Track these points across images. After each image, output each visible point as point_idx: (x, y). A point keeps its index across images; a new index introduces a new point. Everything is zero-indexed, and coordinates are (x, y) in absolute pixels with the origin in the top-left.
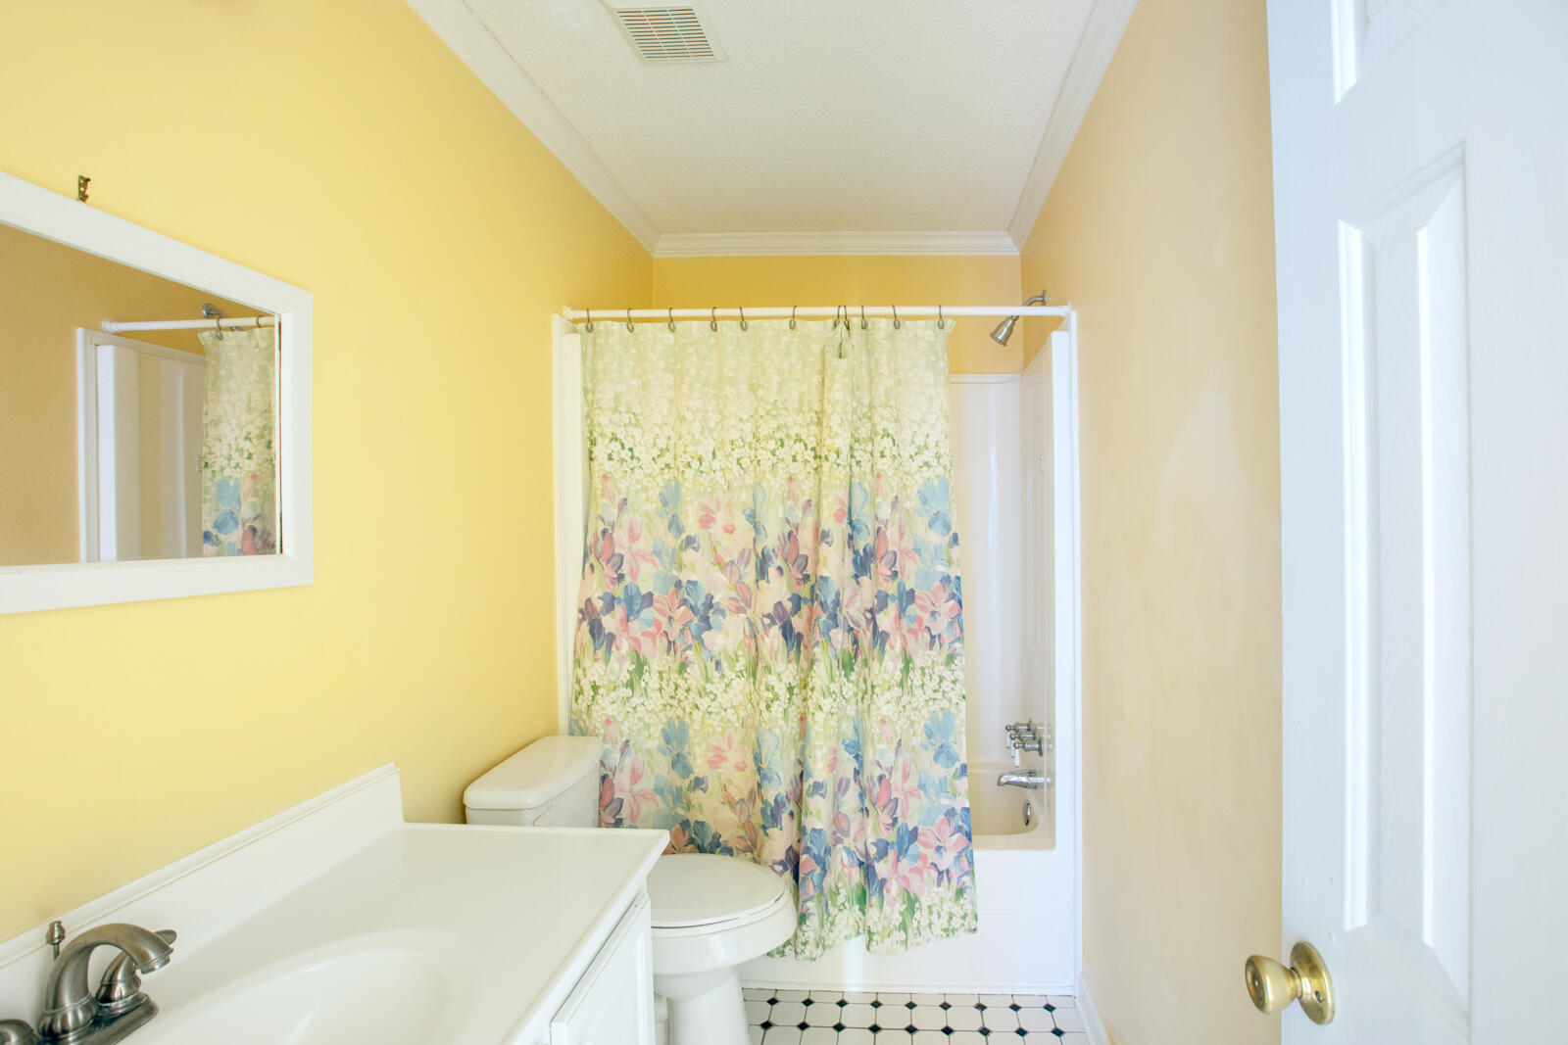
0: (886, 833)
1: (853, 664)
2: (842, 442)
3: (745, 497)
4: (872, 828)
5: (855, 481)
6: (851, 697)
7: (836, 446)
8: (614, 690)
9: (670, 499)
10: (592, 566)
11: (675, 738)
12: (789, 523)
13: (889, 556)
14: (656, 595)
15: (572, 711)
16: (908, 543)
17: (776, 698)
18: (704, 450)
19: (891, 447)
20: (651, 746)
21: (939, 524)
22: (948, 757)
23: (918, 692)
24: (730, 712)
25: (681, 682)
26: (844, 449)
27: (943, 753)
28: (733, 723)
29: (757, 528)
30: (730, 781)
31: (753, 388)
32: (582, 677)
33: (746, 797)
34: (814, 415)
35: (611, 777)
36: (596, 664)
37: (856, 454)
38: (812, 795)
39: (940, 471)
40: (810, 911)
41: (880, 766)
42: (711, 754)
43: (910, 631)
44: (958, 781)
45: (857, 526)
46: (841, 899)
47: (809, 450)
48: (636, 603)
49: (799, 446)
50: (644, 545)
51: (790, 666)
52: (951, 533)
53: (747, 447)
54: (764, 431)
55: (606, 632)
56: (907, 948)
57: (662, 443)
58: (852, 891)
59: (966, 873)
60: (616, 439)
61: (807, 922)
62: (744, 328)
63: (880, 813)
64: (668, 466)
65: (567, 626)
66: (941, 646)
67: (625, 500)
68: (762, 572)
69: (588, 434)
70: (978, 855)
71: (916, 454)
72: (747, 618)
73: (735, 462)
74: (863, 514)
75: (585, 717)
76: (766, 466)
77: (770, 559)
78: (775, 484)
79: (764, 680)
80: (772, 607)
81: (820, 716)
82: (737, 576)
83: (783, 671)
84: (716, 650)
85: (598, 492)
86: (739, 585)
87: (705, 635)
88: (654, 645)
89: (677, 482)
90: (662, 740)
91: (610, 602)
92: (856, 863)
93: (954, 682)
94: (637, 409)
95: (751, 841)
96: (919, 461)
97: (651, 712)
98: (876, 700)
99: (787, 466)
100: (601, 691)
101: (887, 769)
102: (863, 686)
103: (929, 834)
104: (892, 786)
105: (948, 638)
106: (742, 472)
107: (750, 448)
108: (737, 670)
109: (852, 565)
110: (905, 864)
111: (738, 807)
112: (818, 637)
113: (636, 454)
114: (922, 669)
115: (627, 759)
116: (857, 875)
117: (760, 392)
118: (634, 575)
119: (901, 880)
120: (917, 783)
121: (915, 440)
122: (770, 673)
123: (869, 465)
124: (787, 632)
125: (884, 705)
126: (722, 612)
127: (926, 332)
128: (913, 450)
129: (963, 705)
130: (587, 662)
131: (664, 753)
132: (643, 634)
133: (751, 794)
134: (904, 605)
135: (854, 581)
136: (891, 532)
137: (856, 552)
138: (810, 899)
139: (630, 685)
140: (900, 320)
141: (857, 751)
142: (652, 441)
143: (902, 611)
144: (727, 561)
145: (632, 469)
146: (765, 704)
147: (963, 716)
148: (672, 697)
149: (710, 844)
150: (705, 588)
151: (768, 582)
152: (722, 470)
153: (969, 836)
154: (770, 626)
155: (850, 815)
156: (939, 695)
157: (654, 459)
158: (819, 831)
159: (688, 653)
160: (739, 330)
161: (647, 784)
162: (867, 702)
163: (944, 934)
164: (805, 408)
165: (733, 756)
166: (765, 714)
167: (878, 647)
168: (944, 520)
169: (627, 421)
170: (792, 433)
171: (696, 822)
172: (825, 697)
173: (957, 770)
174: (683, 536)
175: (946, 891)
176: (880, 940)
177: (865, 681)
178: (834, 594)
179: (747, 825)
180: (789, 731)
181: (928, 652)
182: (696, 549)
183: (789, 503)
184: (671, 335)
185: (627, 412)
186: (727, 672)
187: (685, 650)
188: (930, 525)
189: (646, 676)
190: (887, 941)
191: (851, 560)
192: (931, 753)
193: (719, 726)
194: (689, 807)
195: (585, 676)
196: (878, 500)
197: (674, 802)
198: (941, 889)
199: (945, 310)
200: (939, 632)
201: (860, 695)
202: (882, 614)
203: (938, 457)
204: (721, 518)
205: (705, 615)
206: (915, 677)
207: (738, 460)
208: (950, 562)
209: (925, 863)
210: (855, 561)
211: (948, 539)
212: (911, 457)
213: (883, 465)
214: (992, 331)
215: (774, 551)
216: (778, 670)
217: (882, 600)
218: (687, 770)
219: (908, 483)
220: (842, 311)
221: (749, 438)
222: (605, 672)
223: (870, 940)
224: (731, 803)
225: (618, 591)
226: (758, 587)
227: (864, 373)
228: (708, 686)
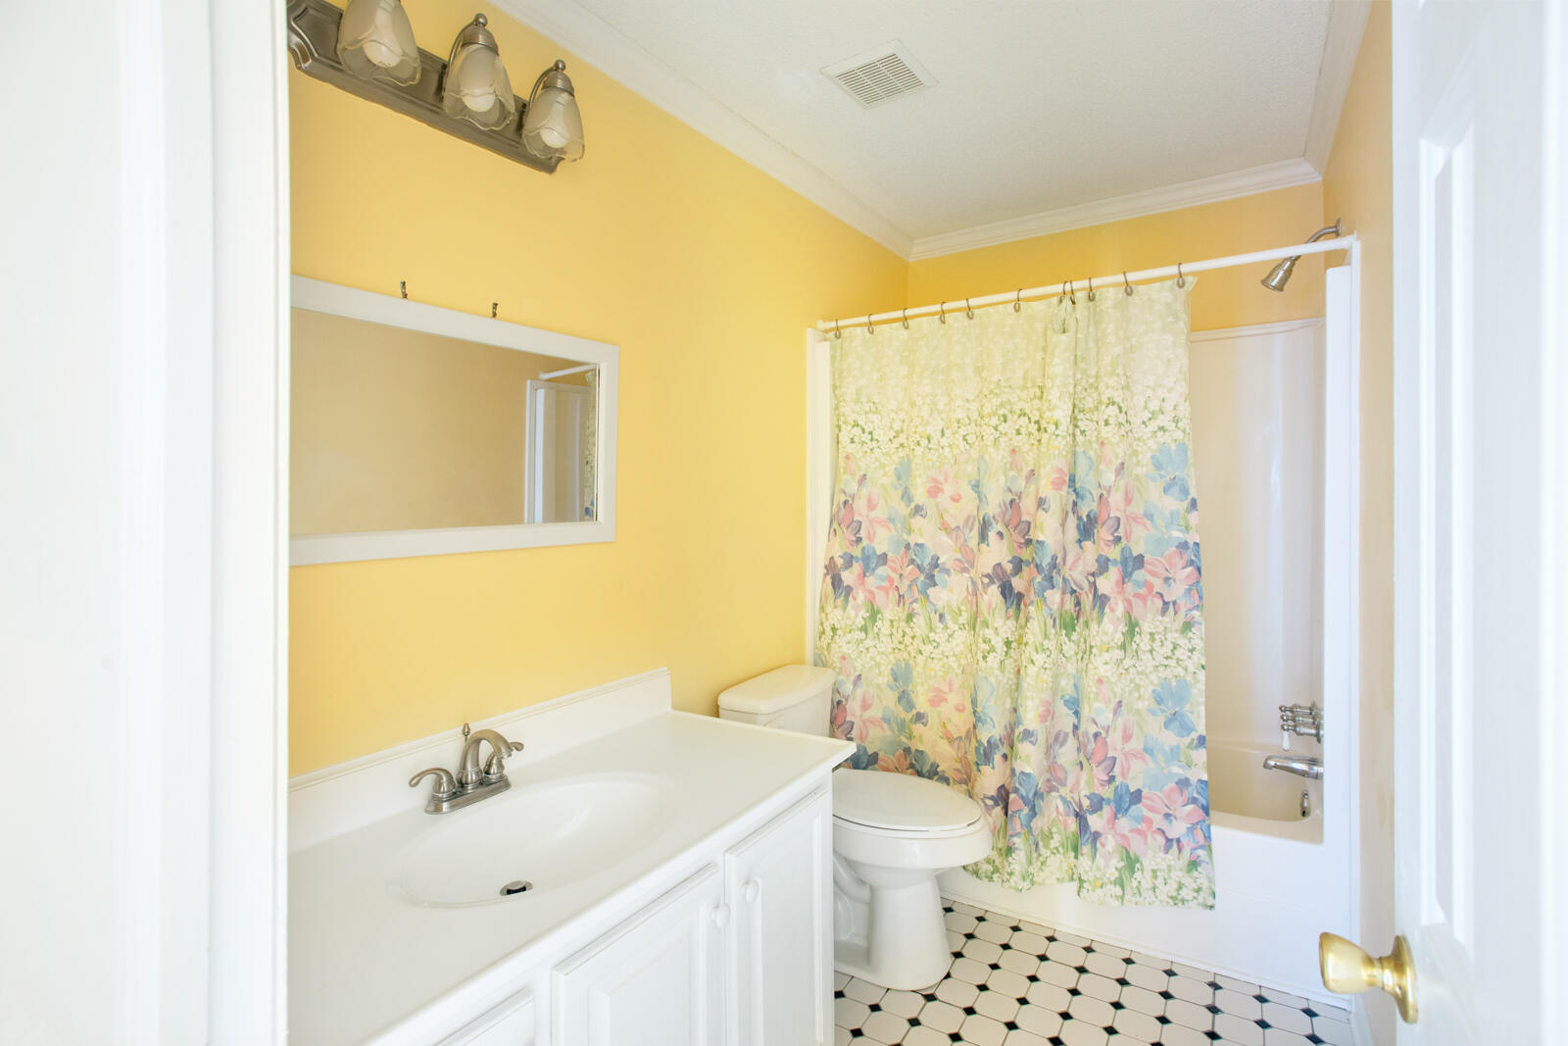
0: (1100, 789)
1: (1075, 625)
2: (1062, 414)
3: (970, 468)
4: (1086, 782)
5: (1080, 449)
6: (1071, 656)
7: (1056, 418)
8: (850, 632)
9: (903, 473)
10: (835, 530)
11: (901, 677)
12: (1011, 491)
13: (1111, 522)
14: (890, 555)
15: (816, 647)
16: (1136, 508)
17: (992, 650)
18: (933, 430)
19: (1116, 416)
20: (880, 682)
21: (1176, 489)
22: (1181, 725)
23: (1146, 657)
24: (952, 659)
25: (908, 630)
26: (1063, 420)
27: (1176, 721)
28: (953, 669)
29: (980, 497)
30: (950, 720)
31: (979, 370)
32: (824, 620)
33: (963, 735)
34: (1037, 390)
35: (844, 703)
36: (836, 610)
37: (1080, 423)
38: (1022, 741)
39: (1179, 435)
40: (1016, 846)
41: (1095, 723)
42: (933, 694)
43: (1136, 595)
44: (1195, 752)
45: (1081, 493)
46: (1054, 843)
47: (1032, 423)
48: (872, 561)
49: (1023, 421)
50: (880, 513)
51: (1009, 622)
52: (1190, 497)
53: (973, 424)
54: (987, 410)
55: (845, 584)
56: (1122, 903)
57: (897, 426)
58: (1067, 838)
59: (1201, 847)
60: (858, 425)
61: (1013, 855)
62: (971, 317)
63: (1095, 768)
64: (902, 445)
65: (815, 581)
66: (1176, 613)
67: (865, 475)
68: (983, 537)
69: (836, 423)
70: (1216, 831)
71: (1150, 419)
72: (971, 578)
73: (961, 438)
74: (1085, 480)
75: (826, 653)
76: (989, 440)
77: (991, 524)
78: (998, 456)
79: (981, 633)
80: (991, 568)
81: (1032, 670)
82: (962, 540)
83: (1000, 625)
84: (940, 604)
85: (842, 470)
86: (964, 548)
87: (930, 591)
88: (887, 598)
89: (909, 459)
90: (891, 678)
91: (849, 561)
92: (1072, 813)
93: (1192, 650)
94: (876, 399)
95: (966, 774)
96: (1153, 426)
97: (882, 653)
98: (1093, 661)
99: (1011, 439)
100: (839, 632)
101: (1103, 728)
102: (1083, 646)
103: (1157, 799)
104: (1109, 744)
105: (1185, 606)
106: (968, 447)
107: (976, 425)
108: (960, 622)
109: (1076, 530)
110: (1124, 823)
111: (956, 743)
112: (1032, 596)
113: (875, 437)
114: (1151, 634)
115: (859, 691)
116: (1073, 825)
117: (984, 374)
118: (870, 538)
119: (1119, 839)
120: (1142, 746)
121: (1149, 405)
122: (987, 627)
123: (1095, 433)
124: (1006, 591)
125: (1102, 665)
126: (947, 572)
127: (1164, 294)
128: (1147, 415)
129: (1202, 675)
130: (829, 609)
131: (892, 689)
132: (878, 588)
133: (968, 732)
134: (1130, 569)
135: (1077, 545)
136: (1116, 499)
137: (1079, 518)
138: (1017, 835)
139: (864, 629)
140: (1133, 286)
141: (1075, 705)
142: (889, 425)
143: (1126, 576)
144: (953, 526)
145: (872, 450)
146: (982, 654)
147: (1202, 686)
148: (900, 643)
149: (928, 771)
150: (931, 551)
151: (988, 545)
152: (950, 446)
153: (1206, 810)
154: (988, 585)
155: (1067, 767)
156: (1172, 662)
157: (890, 440)
158: (1028, 775)
159: (915, 605)
160: (966, 319)
161: (875, 712)
162: (1085, 662)
163: (1172, 903)
164: (1029, 385)
165: (954, 699)
166: (982, 663)
167: (1097, 609)
168: (1183, 485)
169: (867, 409)
170: (1016, 408)
171: (916, 750)
172: (1037, 652)
173: (1193, 740)
174: (913, 505)
175: (1175, 861)
176: (1090, 888)
177: (1085, 642)
178: (1050, 557)
179: (964, 760)
180: (1005, 681)
181: (1160, 618)
182: (924, 517)
183: (1012, 473)
184: (904, 332)
185: (868, 402)
186: (950, 624)
187: (911, 603)
188: (1166, 490)
189: (879, 623)
190: (1099, 892)
191: (1075, 526)
192: (1161, 719)
193: (940, 670)
194: (910, 737)
195: (827, 619)
196: (1102, 467)
197: (899, 731)
198: (1169, 856)
199: (1185, 268)
200: (1174, 599)
201: (1080, 655)
202: (1102, 577)
203: (1176, 420)
204: (948, 489)
205: (932, 573)
206: (1143, 642)
207: (964, 436)
208: (1187, 529)
209: (1150, 827)
210: (1078, 527)
211: (1186, 504)
212: (1144, 423)
213: (1107, 433)
214: (1263, 278)
215: (994, 517)
216: (995, 625)
217: (1103, 565)
218: (910, 706)
219: (1139, 449)
220: (1068, 287)
221: (975, 416)
222: (843, 617)
223: (1081, 887)
224: (951, 740)
225: (857, 552)
226: (979, 550)
227: (1091, 344)
228: (932, 635)
